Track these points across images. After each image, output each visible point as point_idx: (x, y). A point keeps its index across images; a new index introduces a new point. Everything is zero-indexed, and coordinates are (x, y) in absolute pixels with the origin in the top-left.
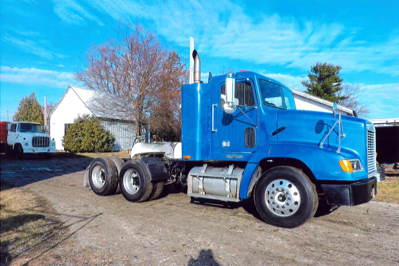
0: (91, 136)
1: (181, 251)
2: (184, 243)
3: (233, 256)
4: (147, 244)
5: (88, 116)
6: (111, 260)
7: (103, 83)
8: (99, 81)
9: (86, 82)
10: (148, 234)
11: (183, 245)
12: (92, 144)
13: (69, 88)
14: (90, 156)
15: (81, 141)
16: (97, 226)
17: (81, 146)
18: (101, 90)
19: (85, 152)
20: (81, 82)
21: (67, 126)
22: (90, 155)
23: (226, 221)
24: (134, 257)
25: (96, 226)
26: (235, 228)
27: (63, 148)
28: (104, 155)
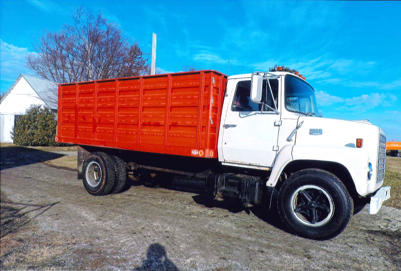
0: (44, 129)
1: (140, 232)
2: (143, 226)
3: (187, 236)
4: (109, 228)
5: (39, 107)
6: (74, 241)
7: (59, 74)
8: (54, 71)
9: (39, 70)
10: (109, 220)
11: (143, 228)
12: (46, 138)
13: (20, 77)
14: (43, 150)
15: (33, 134)
16: (58, 214)
17: (34, 139)
18: (56, 80)
19: (38, 145)
20: (34, 71)
21: (18, 118)
22: (44, 148)
23: (183, 209)
24: (96, 238)
25: (56, 214)
26: (190, 214)
27: (12, 141)
28: (59, 149)
